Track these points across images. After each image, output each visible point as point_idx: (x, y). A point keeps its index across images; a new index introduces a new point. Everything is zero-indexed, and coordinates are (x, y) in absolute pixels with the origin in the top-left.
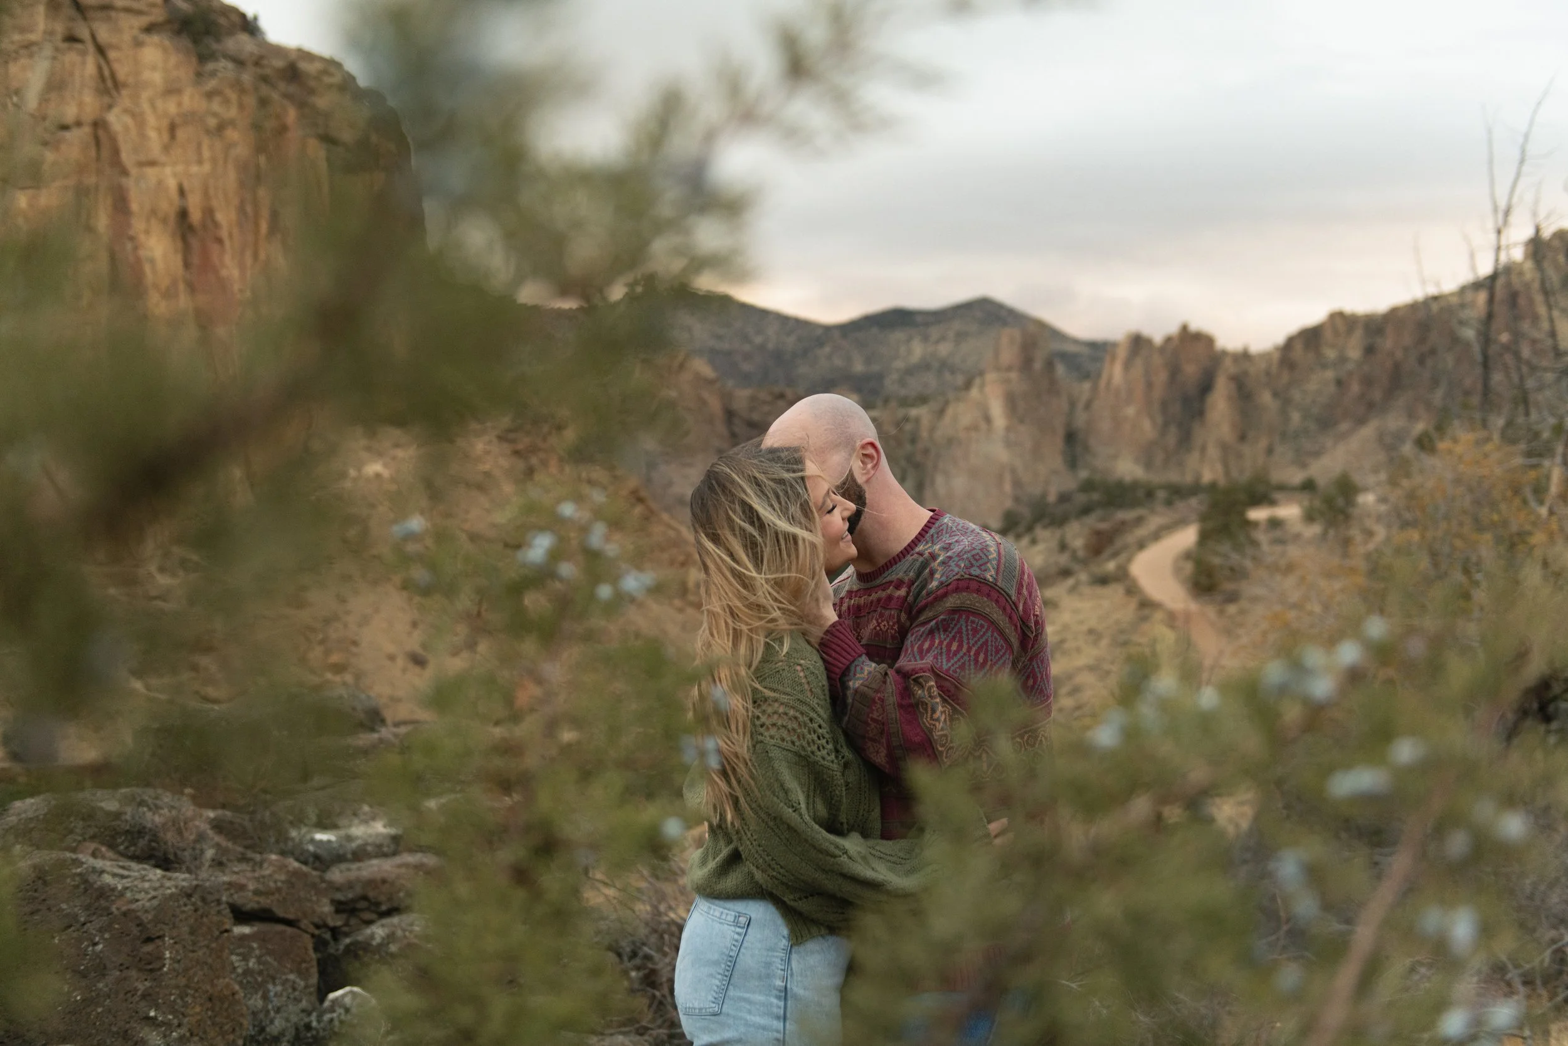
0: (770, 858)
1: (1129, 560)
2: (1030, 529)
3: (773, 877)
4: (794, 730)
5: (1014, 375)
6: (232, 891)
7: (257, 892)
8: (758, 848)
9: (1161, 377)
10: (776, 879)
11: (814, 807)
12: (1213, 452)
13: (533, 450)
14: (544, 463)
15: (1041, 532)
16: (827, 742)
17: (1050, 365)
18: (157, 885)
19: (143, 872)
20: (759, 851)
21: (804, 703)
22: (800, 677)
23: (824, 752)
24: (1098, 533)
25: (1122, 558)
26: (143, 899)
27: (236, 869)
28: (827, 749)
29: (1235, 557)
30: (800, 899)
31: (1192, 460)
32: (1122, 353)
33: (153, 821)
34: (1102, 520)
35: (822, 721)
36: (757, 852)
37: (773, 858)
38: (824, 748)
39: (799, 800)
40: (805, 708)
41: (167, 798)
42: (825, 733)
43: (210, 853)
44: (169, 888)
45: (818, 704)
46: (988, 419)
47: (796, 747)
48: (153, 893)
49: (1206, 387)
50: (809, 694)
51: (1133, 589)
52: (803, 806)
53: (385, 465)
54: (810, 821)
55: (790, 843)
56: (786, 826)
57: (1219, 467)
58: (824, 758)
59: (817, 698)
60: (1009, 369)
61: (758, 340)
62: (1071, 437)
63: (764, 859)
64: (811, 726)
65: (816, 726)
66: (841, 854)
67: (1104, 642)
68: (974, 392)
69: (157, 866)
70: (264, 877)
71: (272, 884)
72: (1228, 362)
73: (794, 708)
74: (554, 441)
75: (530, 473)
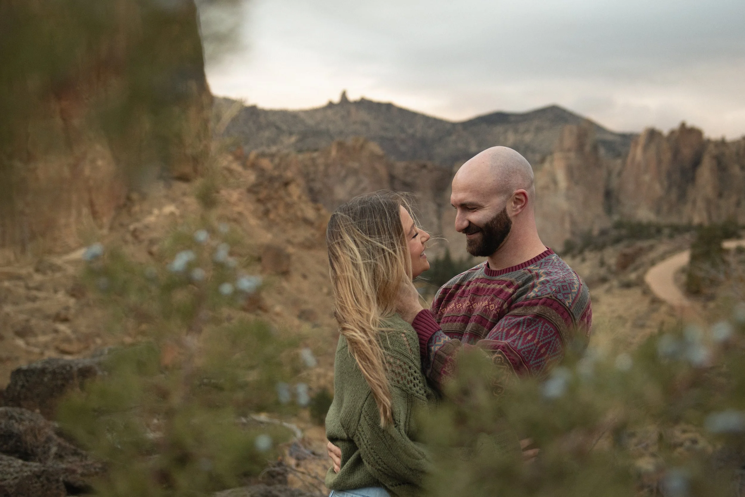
0: (378, 457)
1: (645, 272)
2: (581, 252)
3: (379, 470)
4: (399, 373)
5: (572, 155)
6: (67, 474)
7: (83, 475)
8: (371, 450)
9: (667, 156)
10: (381, 471)
11: (409, 424)
12: (700, 204)
13: (269, 198)
14: (276, 207)
15: (588, 254)
16: (420, 382)
17: (595, 148)
18: (19, 469)
19: (11, 462)
20: (371, 453)
21: (406, 356)
22: (404, 341)
23: (418, 388)
24: (625, 255)
25: (641, 271)
26: (9, 479)
27: (70, 460)
28: (419, 386)
29: (713, 272)
30: (396, 485)
31: (687, 209)
32: (642, 141)
33: (18, 429)
34: (628, 247)
35: (417, 369)
36: (370, 453)
37: (380, 457)
38: (417, 385)
39: (400, 419)
40: (406, 360)
41: (27, 414)
42: (419, 376)
43: (54, 450)
44: (26, 472)
45: (415, 358)
46: (555, 182)
47: (400, 385)
48: (15, 475)
49: (696, 163)
50: (409, 351)
51: (647, 291)
52: (402, 424)
53: (177, 208)
54: (404, 434)
55: (391, 449)
56: (389, 436)
57: (705, 214)
58: (417, 392)
59: (414, 354)
60: (569, 150)
61: (411, 131)
62: (608, 194)
63: (374, 458)
64: (410, 371)
65: (412, 371)
66: (422, 458)
67: (629, 325)
68: (547, 165)
69: (20, 458)
70: (87, 465)
71: (93, 470)
72: (711, 147)
73: (399, 360)
74: (282, 193)
75: (267, 212)
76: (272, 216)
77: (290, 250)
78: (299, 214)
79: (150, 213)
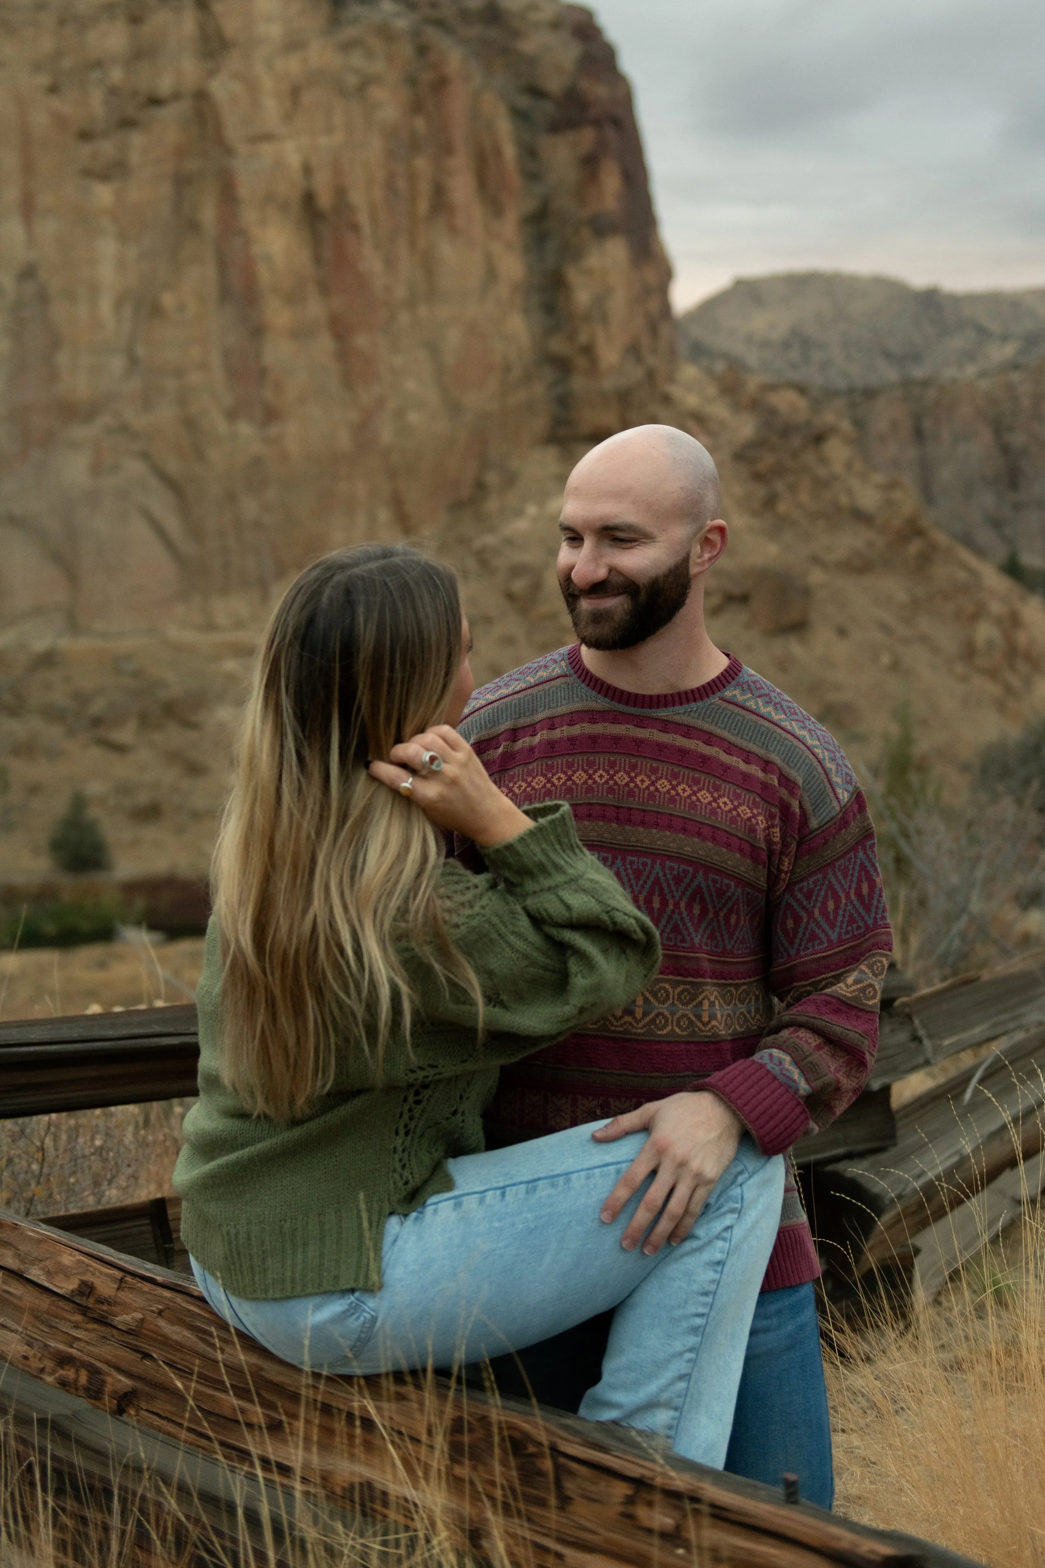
74: (809, 457)
75: (770, 502)
76: (782, 507)
77: (816, 577)
78: (844, 500)
79: (519, 512)
